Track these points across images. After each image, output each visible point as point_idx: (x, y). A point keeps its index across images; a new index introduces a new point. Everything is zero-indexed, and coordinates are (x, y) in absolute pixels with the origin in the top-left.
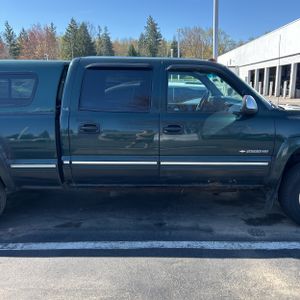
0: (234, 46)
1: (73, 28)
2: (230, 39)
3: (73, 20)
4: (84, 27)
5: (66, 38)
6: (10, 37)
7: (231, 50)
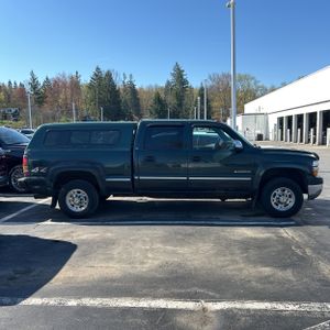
0: (265, 92)
1: (97, 76)
2: (260, 84)
3: (98, 69)
4: (109, 75)
5: (90, 86)
6: (34, 85)
7: (263, 95)
